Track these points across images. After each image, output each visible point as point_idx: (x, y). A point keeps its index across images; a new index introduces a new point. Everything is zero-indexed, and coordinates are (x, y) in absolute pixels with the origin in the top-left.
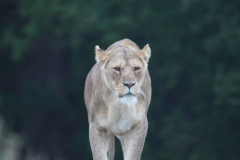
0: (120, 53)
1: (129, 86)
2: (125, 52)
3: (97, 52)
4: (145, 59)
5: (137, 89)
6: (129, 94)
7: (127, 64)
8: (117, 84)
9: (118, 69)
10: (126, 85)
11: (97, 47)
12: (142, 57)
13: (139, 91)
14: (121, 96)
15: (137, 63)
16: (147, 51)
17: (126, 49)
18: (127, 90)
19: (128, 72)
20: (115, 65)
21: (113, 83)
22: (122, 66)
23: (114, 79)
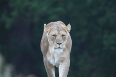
0: (56, 28)
1: (59, 44)
2: (58, 27)
3: (45, 27)
4: (68, 31)
5: (63, 46)
6: (59, 48)
7: (59, 33)
8: (54, 43)
9: (54, 35)
10: (58, 43)
11: (45, 25)
12: (66, 30)
13: (64, 47)
14: (55, 49)
15: (64, 33)
16: (69, 27)
17: (59, 26)
18: (58, 46)
19: (59, 37)
20: (53, 34)
21: (52, 42)
22: (56, 34)
23: (52, 40)
